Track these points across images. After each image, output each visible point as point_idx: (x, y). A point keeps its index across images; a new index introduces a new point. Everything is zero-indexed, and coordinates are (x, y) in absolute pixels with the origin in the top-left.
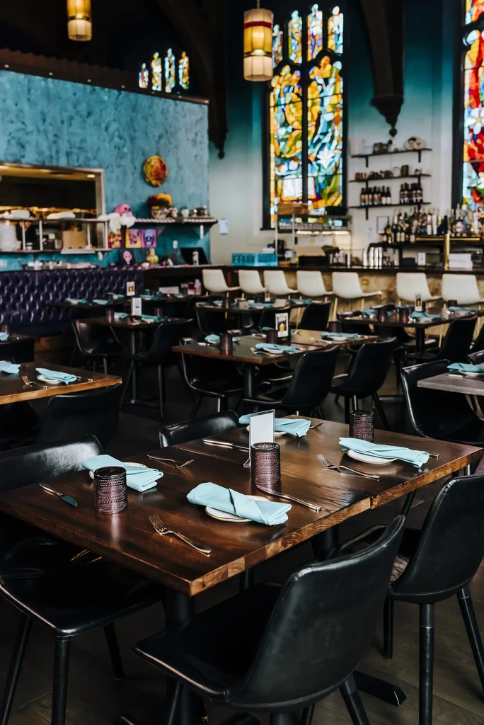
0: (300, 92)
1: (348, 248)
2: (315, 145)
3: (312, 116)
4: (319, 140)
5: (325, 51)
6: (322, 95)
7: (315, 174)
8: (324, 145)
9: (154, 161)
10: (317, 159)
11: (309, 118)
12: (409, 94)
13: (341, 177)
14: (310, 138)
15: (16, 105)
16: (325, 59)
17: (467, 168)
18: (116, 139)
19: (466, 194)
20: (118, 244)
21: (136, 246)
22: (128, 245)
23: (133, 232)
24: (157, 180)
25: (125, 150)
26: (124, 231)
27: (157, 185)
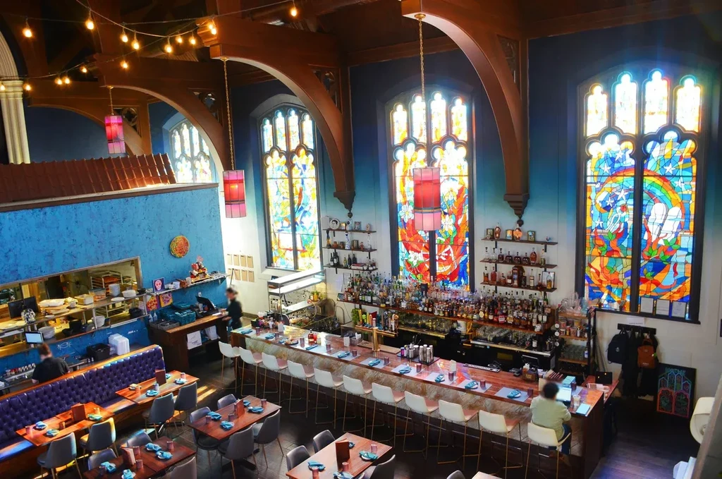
0: (287, 172)
1: (324, 291)
2: (300, 210)
3: (296, 191)
4: (302, 208)
5: (301, 146)
6: (302, 176)
7: (301, 232)
8: (305, 212)
9: (179, 239)
10: (302, 222)
11: (294, 192)
12: (359, 190)
13: (318, 237)
14: (296, 206)
15: (67, 228)
16: (302, 151)
17: (402, 247)
18: (147, 232)
19: (402, 264)
20: (154, 307)
21: (169, 303)
22: (163, 305)
23: (165, 295)
24: (180, 253)
25: (155, 238)
26: (158, 297)
27: (180, 257)
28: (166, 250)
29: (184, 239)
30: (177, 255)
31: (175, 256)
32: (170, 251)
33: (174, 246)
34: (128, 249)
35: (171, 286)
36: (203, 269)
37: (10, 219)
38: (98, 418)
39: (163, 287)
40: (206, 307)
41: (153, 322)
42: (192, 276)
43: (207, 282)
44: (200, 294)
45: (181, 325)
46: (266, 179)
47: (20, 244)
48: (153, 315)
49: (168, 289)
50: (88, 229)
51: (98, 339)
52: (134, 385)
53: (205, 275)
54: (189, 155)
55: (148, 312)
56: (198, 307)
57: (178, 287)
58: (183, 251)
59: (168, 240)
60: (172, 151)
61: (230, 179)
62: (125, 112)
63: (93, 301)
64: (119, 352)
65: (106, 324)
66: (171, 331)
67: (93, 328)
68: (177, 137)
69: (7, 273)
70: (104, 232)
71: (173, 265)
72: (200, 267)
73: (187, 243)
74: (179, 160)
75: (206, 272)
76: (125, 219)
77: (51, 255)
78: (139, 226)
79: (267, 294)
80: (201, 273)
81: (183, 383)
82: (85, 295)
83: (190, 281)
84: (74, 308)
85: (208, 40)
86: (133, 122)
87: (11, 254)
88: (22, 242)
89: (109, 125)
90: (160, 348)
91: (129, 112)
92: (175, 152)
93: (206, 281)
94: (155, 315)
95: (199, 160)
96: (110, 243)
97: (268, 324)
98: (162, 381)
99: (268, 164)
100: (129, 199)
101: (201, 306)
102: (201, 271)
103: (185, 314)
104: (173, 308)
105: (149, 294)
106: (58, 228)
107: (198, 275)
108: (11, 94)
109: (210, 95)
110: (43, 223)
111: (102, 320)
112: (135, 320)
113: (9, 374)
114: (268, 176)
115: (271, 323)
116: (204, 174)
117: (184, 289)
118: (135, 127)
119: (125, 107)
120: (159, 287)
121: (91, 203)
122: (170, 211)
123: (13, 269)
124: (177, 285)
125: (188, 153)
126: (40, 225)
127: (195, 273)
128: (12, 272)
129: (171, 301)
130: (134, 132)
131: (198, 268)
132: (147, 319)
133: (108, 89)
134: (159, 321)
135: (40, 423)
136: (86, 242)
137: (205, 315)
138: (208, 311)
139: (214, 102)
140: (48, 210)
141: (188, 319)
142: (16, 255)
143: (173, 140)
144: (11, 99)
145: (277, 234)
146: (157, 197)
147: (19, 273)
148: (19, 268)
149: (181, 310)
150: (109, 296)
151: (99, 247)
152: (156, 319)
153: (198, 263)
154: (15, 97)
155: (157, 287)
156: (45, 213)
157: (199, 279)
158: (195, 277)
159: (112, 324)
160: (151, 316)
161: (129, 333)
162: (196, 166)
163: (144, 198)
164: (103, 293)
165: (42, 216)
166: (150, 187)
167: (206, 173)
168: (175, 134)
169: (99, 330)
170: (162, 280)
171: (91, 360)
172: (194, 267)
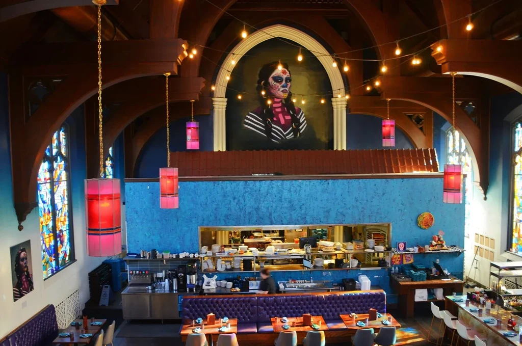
9: (426, 214)
15: (342, 195)
18: (400, 206)
20: (398, 262)
21: (410, 262)
22: (405, 262)
23: (408, 255)
24: (425, 225)
25: (406, 211)
26: (402, 255)
27: (425, 229)
28: (414, 221)
29: (430, 216)
30: (423, 227)
31: (420, 228)
32: (417, 222)
33: (421, 219)
34: (383, 216)
35: (411, 250)
36: (441, 241)
37: (306, 185)
38: (316, 328)
39: (405, 248)
40: (438, 273)
41: (393, 274)
42: (431, 245)
43: (443, 253)
44: (438, 261)
45: (412, 281)
46: (514, 175)
47: (310, 202)
48: (395, 269)
49: (409, 251)
50: (355, 198)
51: (350, 275)
52: (354, 314)
53: (442, 246)
54: (458, 151)
55: (392, 265)
56: (431, 271)
57: (417, 251)
58: (428, 224)
59: (416, 214)
60: (447, 147)
61: (449, 171)
62: (415, 117)
63: (353, 248)
64: (362, 288)
65: (358, 266)
66: (401, 283)
67: (348, 267)
68: (451, 137)
69: (299, 218)
70: (367, 201)
71: (418, 234)
72: (439, 239)
73: (432, 219)
74: (450, 154)
75: (444, 244)
76: (384, 194)
77: (328, 212)
78: (394, 200)
79: (489, 273)
80: (439, 244)
81: (387, 325)
82: (350, 243)
83: (428, 249)
84: (339, 250)
85: (440, 59)
86: (421, 125)
87: (304, 207)
88: (311, 200)
89: (384, 126)
90: (385, 293)
91: (418, 117)
92: (449, 148)
93: (442, 251)
94: (397, 268)
95: (465, 155)
96: (370, 210)
97: (479, 299)
98: (373, 318)
99: (516, 161)
100: (389, 180)
101: (434, 270)
102: (440, 243)
103: (418, 273)
104: (412, 266)
105: (393, 252)
106: (335, 194)
107: (436, 245)
108: (339, 106)
109: (471, 103)
110: (326, 189)
111: (356, 262)
112: (380, 268)
113: (290, 282)
114: (516, 172)
115: (482, 299)
116: (467, 167)
117: (422, 253)
118: (421, 129)
119: (414, 114)
120: (401, 248)
121: (361, 180)
122: (421, 192)
123: (303, 217)
124: (416, 250)
125: (457, 149)
126: (325, 191)
127: (434, 243)
128: (303, 218)
129: (412, 261)
130: (420, 132)
131: (437, 239)
132: (390, 270)
133: (387, 101)
134: (399, 273)
135: (285, 318)
136: (353, 206)
137: (434, 278)
138: (440, 275)
139: (475, 108)
140: (331, 181)
141: (420, 278)
142: (306, 208)
143: (447, 139)
144: (339, 109)
145: (518, 224)
146: (412, 180)
147: (307, 220)
148: (307, 217)
149: (416, 270)
150: (365, 247)
151: (362, 211)
152: (397, 272)
153: (438, 236)
154: (341, 108)
155: (400, 248)
156: (328, 183)
157: (436, 248)
158: (433, 246)
159: (362, 267)
160: (393, 269)
161: (375, 277)
162: (462, 160)
163: (401, 180)
164: (362, 244)
165: (326, 185)
166: (415, 173)
167: (468, 166)
168: (450, 135)
169: (352, 269)
170: (405, 244)
171: (342, 288)
172: (434, 239)
